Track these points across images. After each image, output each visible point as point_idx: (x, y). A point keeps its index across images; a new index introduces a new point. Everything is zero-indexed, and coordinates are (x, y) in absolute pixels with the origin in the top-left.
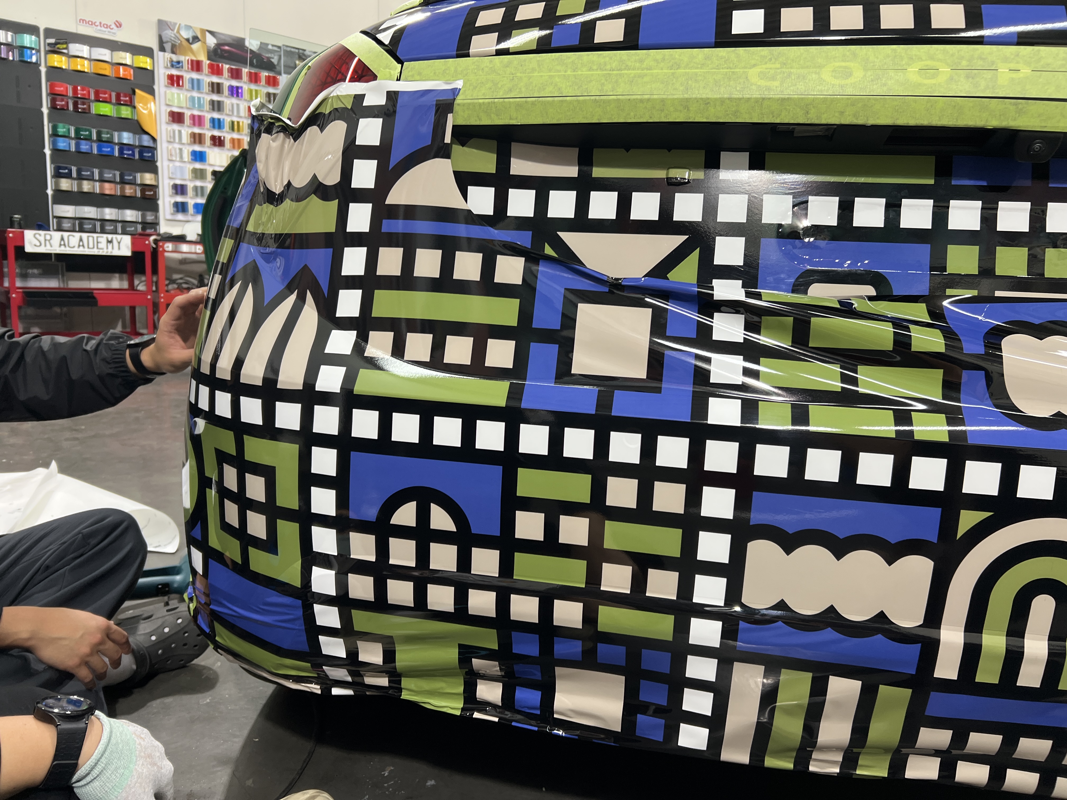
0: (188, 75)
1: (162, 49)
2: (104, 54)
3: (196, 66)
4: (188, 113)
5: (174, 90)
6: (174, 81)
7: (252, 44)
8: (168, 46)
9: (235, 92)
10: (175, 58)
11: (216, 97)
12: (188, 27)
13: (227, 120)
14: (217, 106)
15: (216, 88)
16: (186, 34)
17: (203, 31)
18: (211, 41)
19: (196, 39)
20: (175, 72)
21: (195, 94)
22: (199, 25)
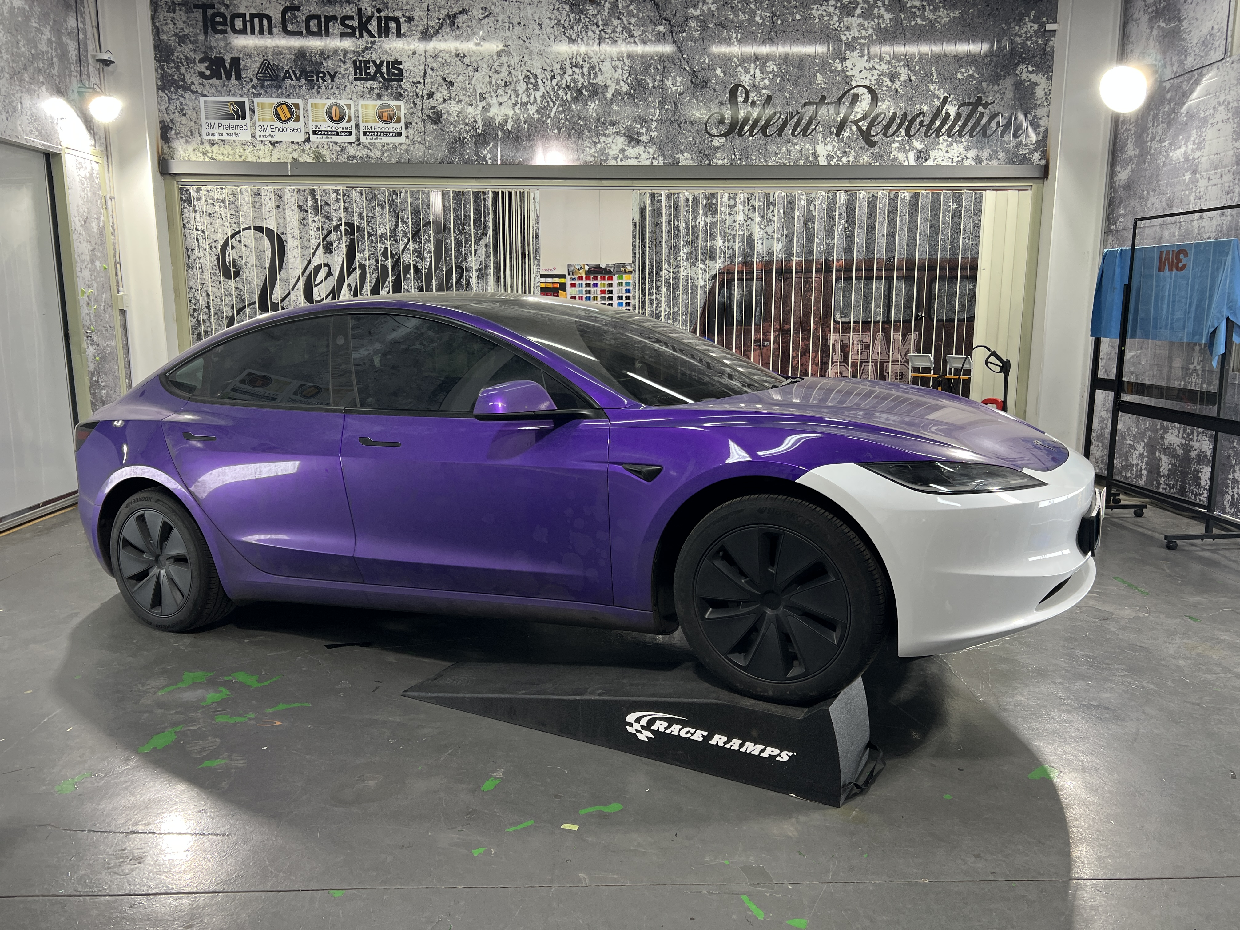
0: (577, 282)
1: (569, 274)
2: (549, 280)
3: (580, 278)
4: (577, 296)
5: (573, 288)
6: (573, 285)
7: (603, 266)
8: (571, 273)
9: (596, 285)
10: (573, 277)
11: (588, 289)
12: (578, 264)
13: (592, 296)
14: (588, 292)
15: (588, 285)
16: (577, 267)
17: (584, 265)
18: (587, 268)
19: (581, 268)
20: (573, 282)
21: (581, 289)
22: (582, 263)
